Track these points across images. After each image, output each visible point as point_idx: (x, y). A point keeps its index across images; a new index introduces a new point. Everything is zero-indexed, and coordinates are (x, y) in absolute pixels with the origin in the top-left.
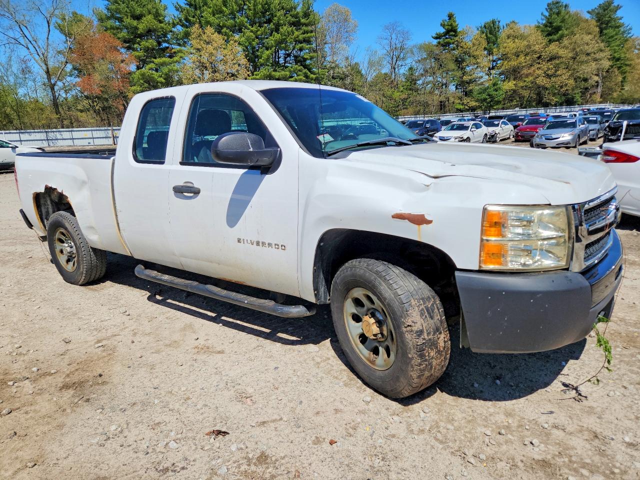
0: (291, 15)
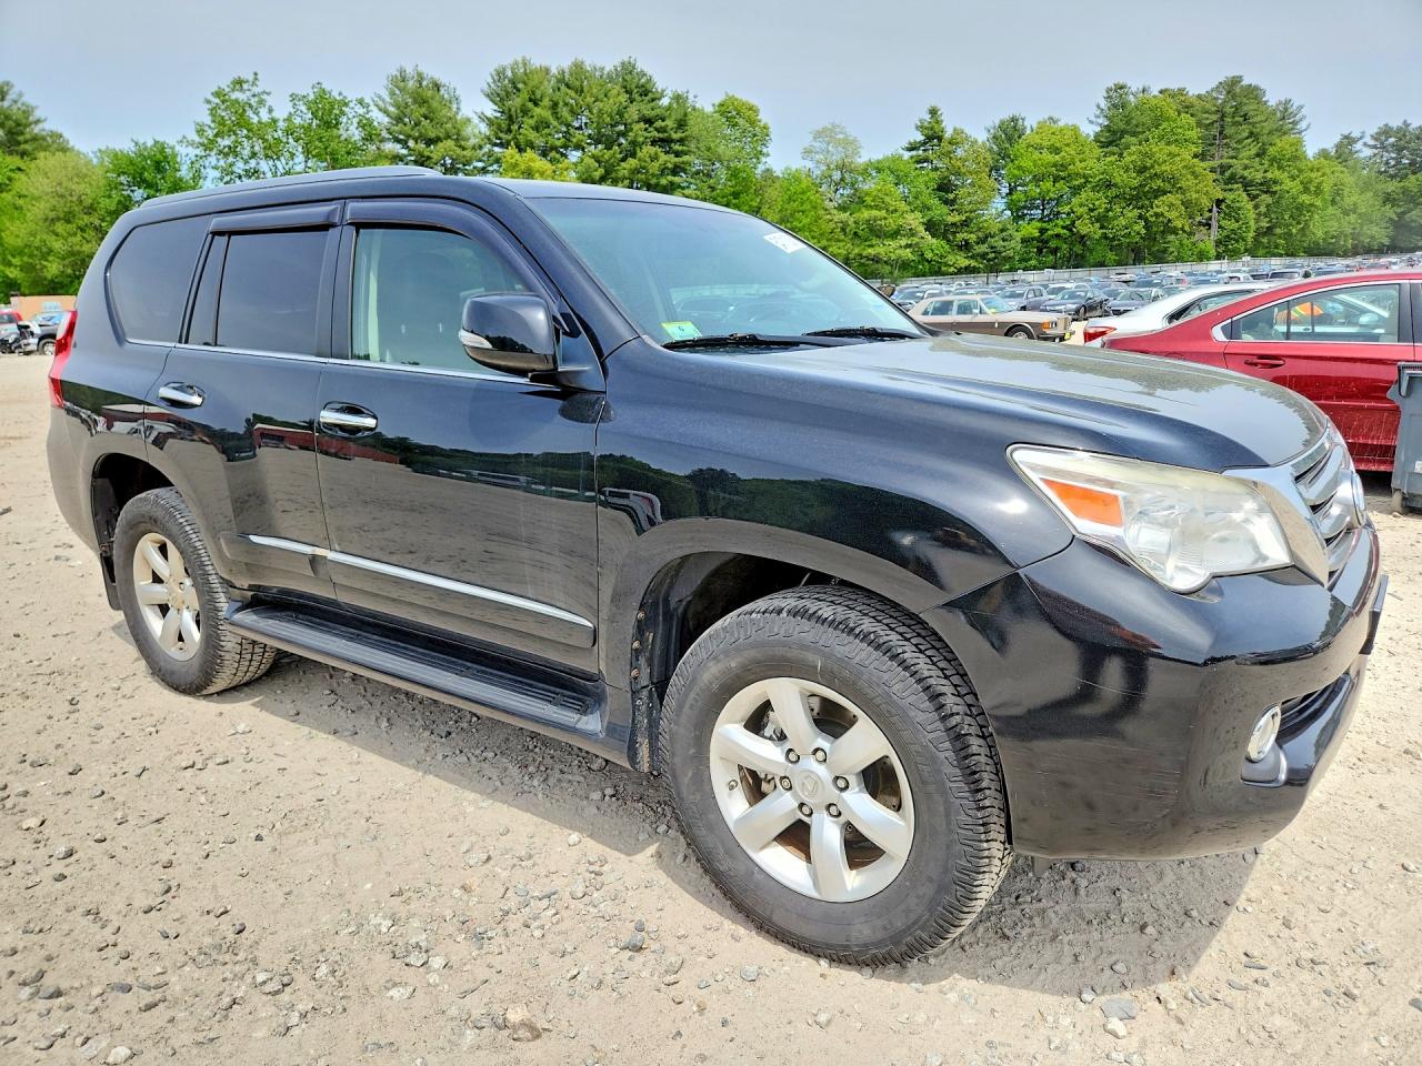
0: (656, 129)
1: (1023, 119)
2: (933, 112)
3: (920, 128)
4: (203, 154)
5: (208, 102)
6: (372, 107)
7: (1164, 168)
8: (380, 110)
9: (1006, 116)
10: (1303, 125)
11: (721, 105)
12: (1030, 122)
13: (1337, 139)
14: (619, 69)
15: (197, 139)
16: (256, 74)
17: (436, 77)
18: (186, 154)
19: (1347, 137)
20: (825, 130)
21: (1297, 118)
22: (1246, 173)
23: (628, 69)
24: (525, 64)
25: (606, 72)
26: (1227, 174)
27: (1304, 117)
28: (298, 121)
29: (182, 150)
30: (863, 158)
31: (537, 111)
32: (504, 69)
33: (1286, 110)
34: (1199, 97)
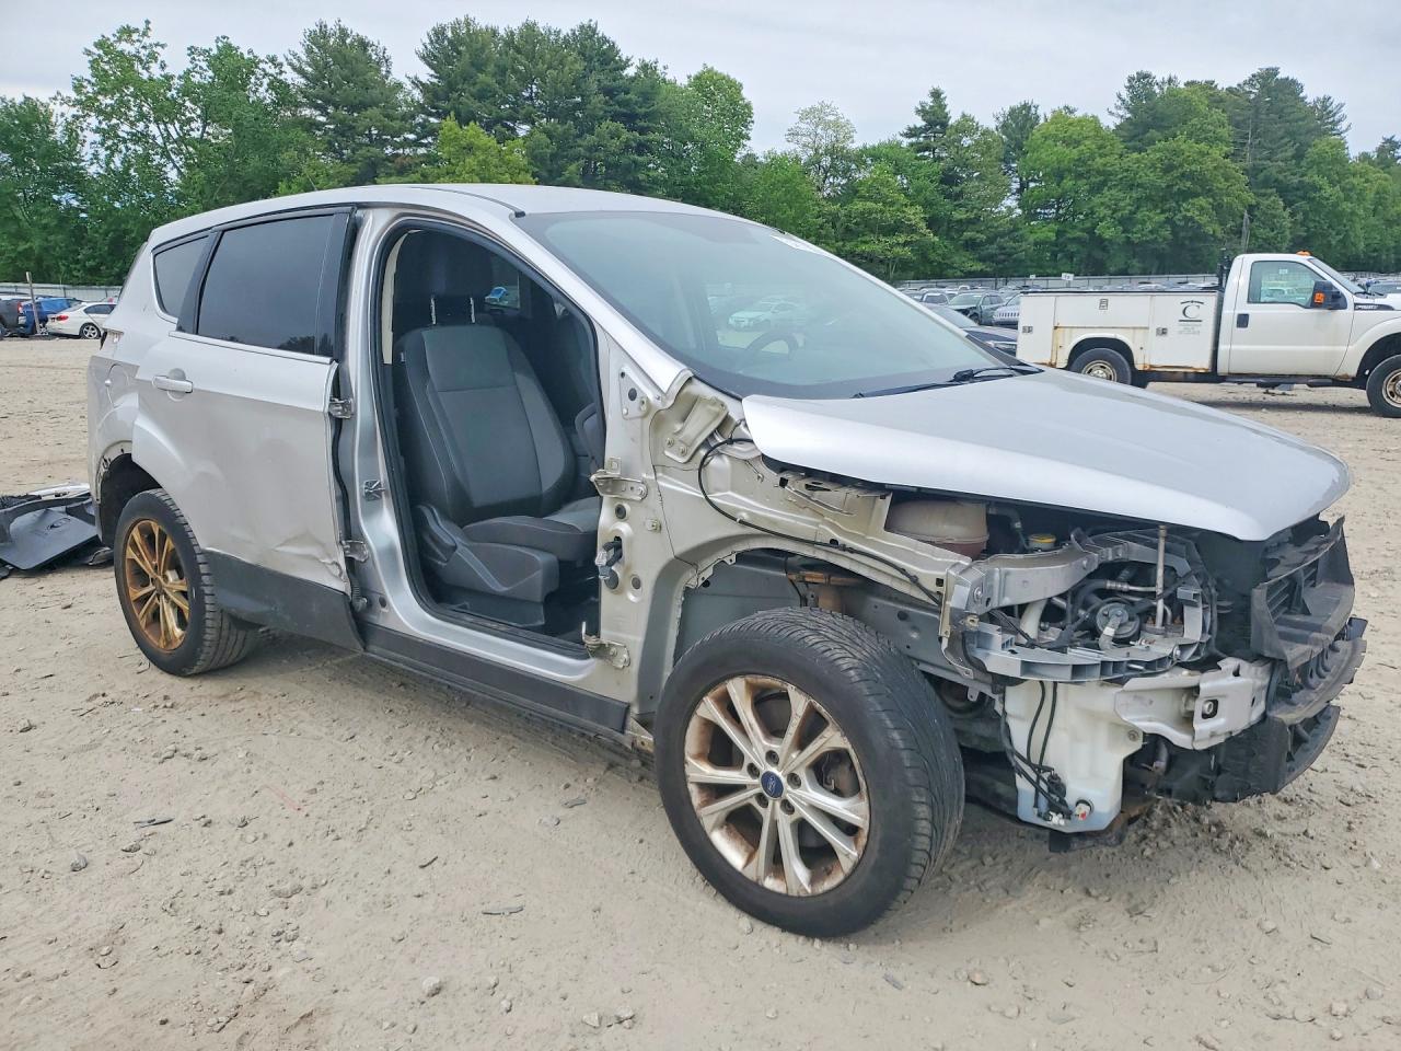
0: (618, 102)
1: (1036, 107)
2: (936, 95)
3: (922, 112)
4: (80, 113)
5: (88, 53)
6: (286, 68)
7: (1193, 167)
8: (294, 69)
9: (1016, 103)
10: (1343, 126)
11: (698, 78)
12: (1045, 111)
13: (1379, 143)
14: (577, 33)
15: (74, 96)
16: (148, 22)
17: (362, 34)
18: (61, 113)
19: (1389, 141)
20: (812, 110)
21: (1337, 117)
22: (1281, 177)
23: (588, 32)
24: (468, 24)
25: (561, 36)
26: (1261, 177)
27: (1344, 117)
28: (196, 79)
29: (56, 108)
30: (855, 145)
31: (481, 77)
32: (444, 29)
33: (1325, 108)
34: (1230, 90)
